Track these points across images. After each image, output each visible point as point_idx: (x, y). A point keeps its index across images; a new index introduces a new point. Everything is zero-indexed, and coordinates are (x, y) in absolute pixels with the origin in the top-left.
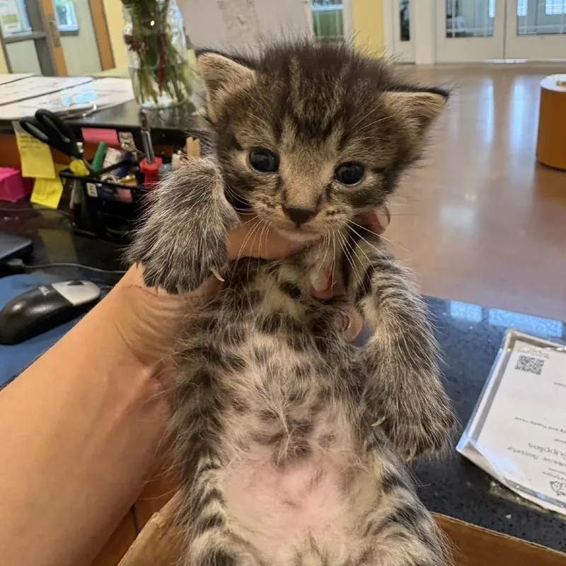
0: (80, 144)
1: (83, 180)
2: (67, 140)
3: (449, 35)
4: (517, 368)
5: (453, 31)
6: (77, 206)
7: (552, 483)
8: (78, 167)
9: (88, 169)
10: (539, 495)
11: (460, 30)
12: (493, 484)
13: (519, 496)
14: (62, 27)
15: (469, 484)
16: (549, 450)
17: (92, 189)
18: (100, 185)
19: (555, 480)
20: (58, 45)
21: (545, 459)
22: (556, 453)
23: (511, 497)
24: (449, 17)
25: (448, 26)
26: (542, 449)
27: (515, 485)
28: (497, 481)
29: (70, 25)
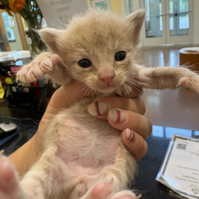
0: (9, 72)
1: (11, 86)
2: (3, 70)
3: (147, 37)
4: (177, 148)
5: (148, 35)
6: (9, 96)
7: (192, 190)
8: (9, 81)
9: (13, 81)
10: (188, 194)
11: (151, 35)
12: (170, 191)
13: (181, 195)
14: (9, 39)
15: (161, 192)
16: (191, 177)
17: (14, 89)
18: (17, 87)
19: (193, 188)
20: (8, 45)
21: (189, 181)
22: (193, 178)
23: (177, 196)
24: (147, 31)
25: (147, 34)
26: (187, 177)
27: (179, 191)
28: (172, 190)
29: (13, 38)
